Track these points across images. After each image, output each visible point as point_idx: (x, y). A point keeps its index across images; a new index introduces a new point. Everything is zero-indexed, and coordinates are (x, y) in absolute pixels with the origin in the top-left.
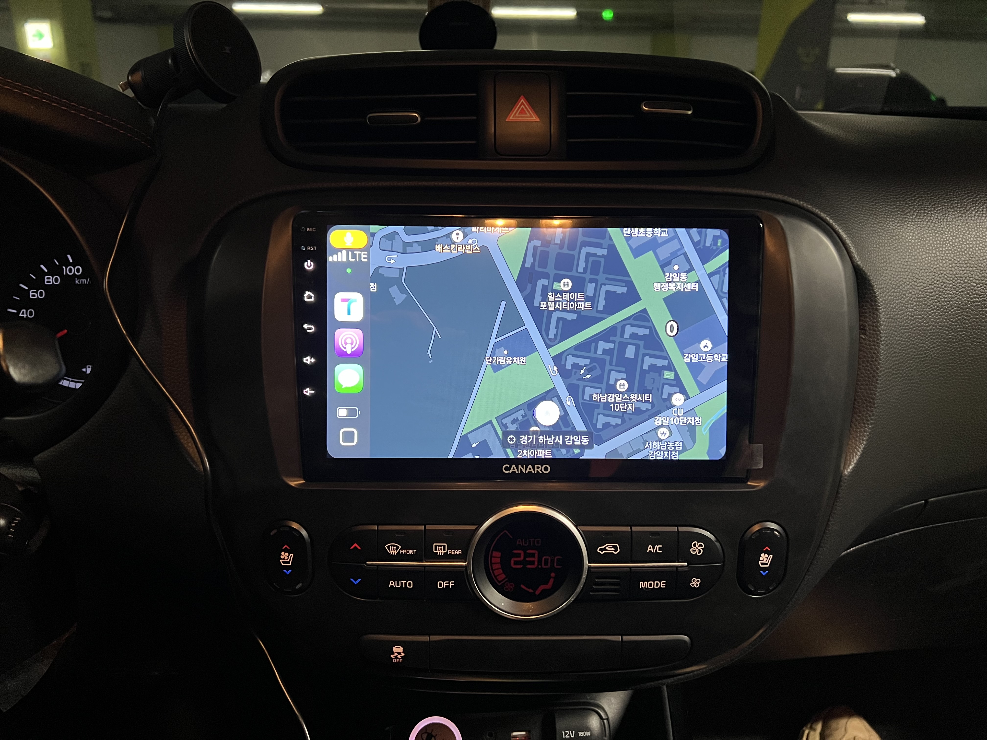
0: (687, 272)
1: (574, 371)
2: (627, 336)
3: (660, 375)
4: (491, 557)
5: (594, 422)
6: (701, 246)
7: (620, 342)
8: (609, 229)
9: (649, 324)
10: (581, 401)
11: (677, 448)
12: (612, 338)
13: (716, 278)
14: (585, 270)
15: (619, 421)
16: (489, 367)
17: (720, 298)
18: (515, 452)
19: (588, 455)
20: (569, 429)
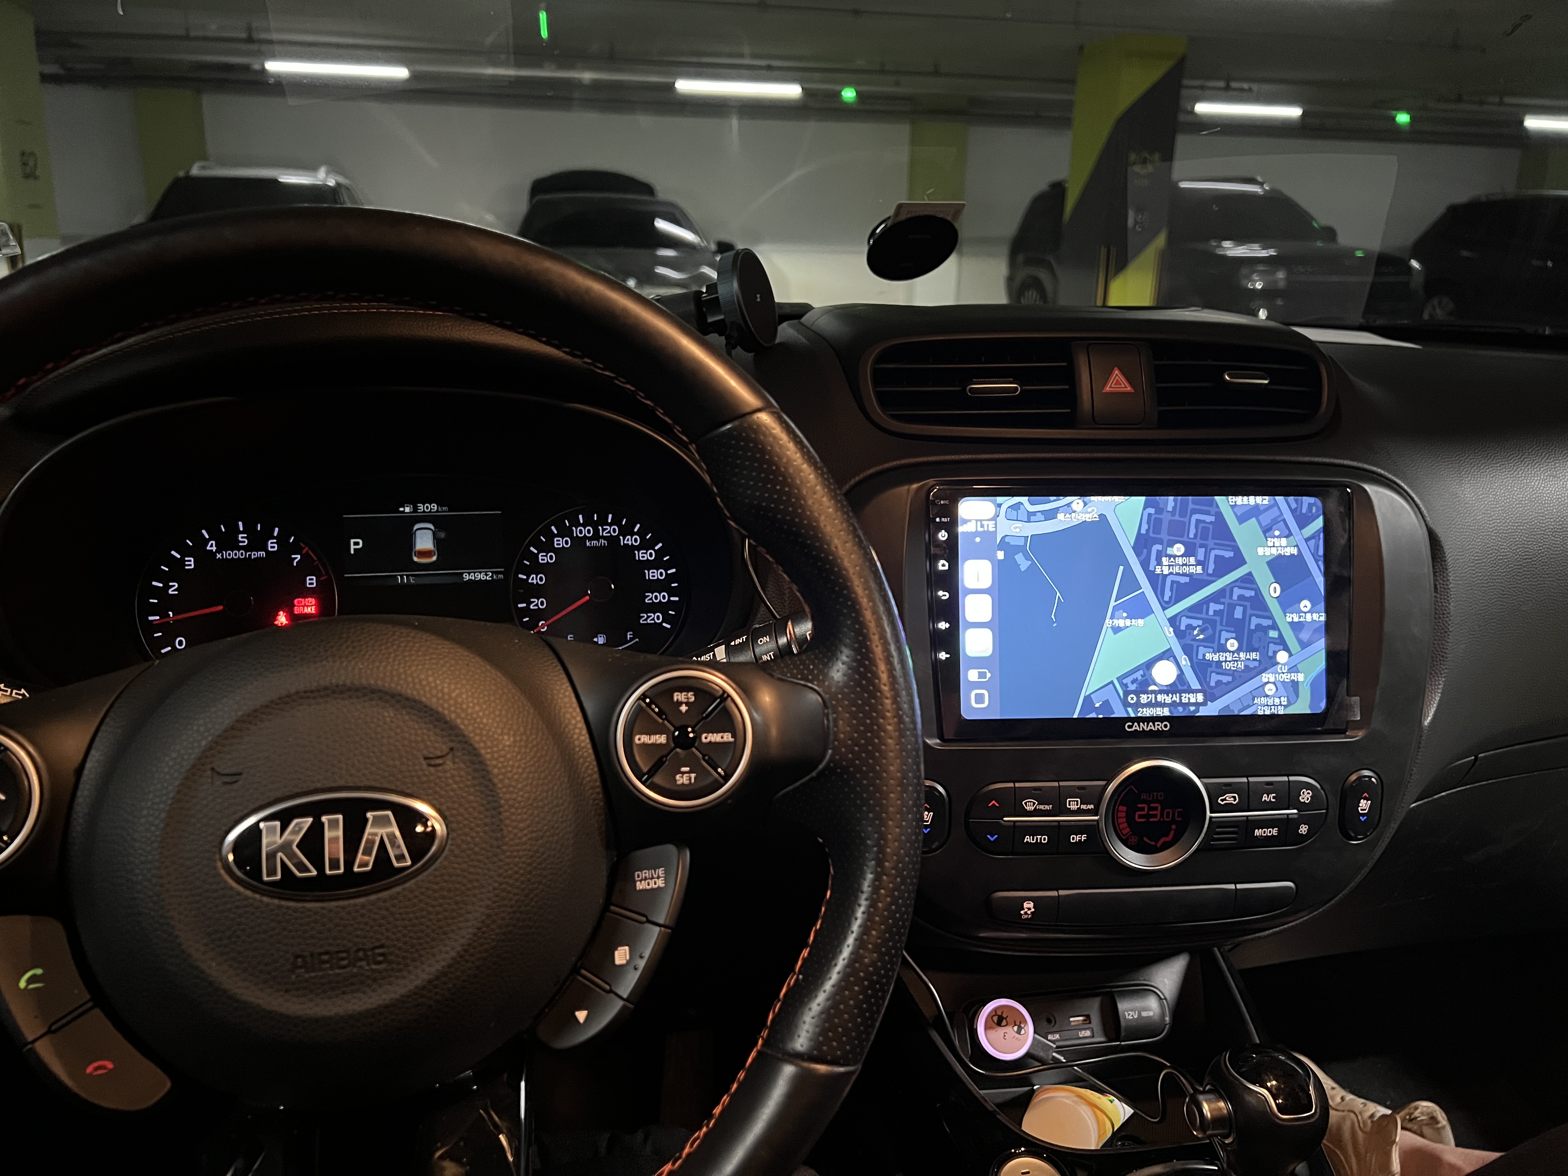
0: (1286, 537)
1: (1188, 631)
2: (1235, 597)
3: (1265, 634)
4: (1118, 811)
5: (1208, 680)
6: (1298, 513)
7: (1229, 604)
8: (1216, 498)
9: (1256, 587)
10: (1195, 660)
11: (1283, 703)
12: (1222, 600)
13: (1312, 542)
14: (1196, 535)
15: (1230, 679)
16: (1110, 630)
17: (1317, 561)
18: (1136, 712)
19: (1203, 712)
20: (1185, 687)
